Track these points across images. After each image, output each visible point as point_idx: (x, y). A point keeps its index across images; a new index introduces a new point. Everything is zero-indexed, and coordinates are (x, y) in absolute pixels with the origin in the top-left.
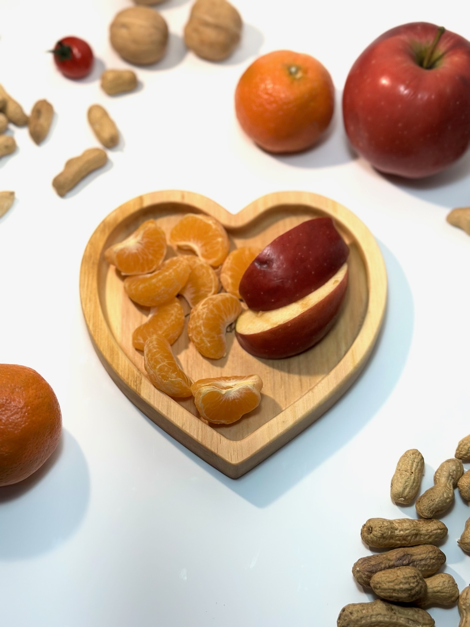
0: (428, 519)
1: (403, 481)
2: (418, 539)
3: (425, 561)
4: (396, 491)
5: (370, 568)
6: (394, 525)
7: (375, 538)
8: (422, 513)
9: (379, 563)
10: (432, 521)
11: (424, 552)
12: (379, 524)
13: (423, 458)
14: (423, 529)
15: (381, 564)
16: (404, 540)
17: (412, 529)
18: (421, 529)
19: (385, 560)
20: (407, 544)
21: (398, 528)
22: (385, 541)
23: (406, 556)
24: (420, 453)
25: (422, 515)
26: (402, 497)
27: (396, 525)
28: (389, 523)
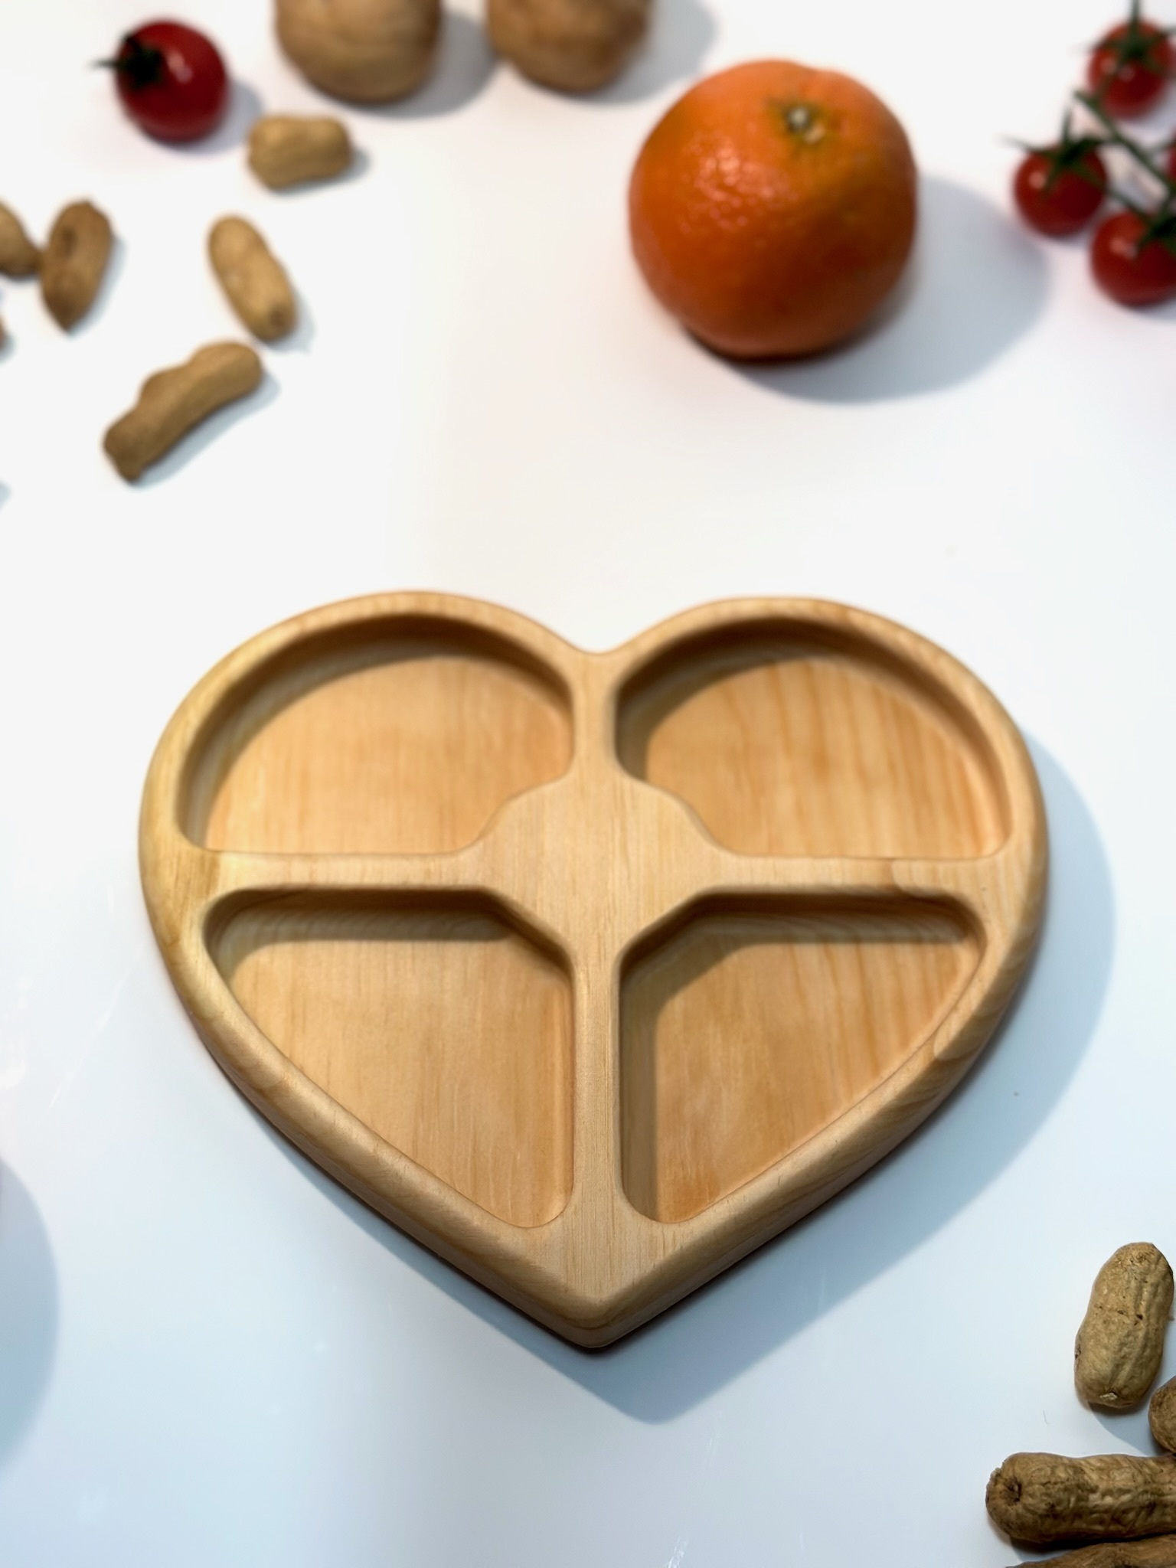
1: (1114, 1342)
2: (1156, 1517)
4: (1093, 1371)
6: (1086, 1477)
7: (1029, 1515)
8: (1168, 1437)
12: (1043, 1473)
13: (1169, 1271)
14: (1170, 1489)
16: (1116, 1520)
17: (1140, 1490)
18: (1167, 1489)
20: (1124, 1532)
21: (1097, 1487)
22: (1059, 1525)
24: (1160, 1256)
25: (1169, 1444)
26: (1111, 1391)
27: (1093, 1478)
28: (1071, 1472)
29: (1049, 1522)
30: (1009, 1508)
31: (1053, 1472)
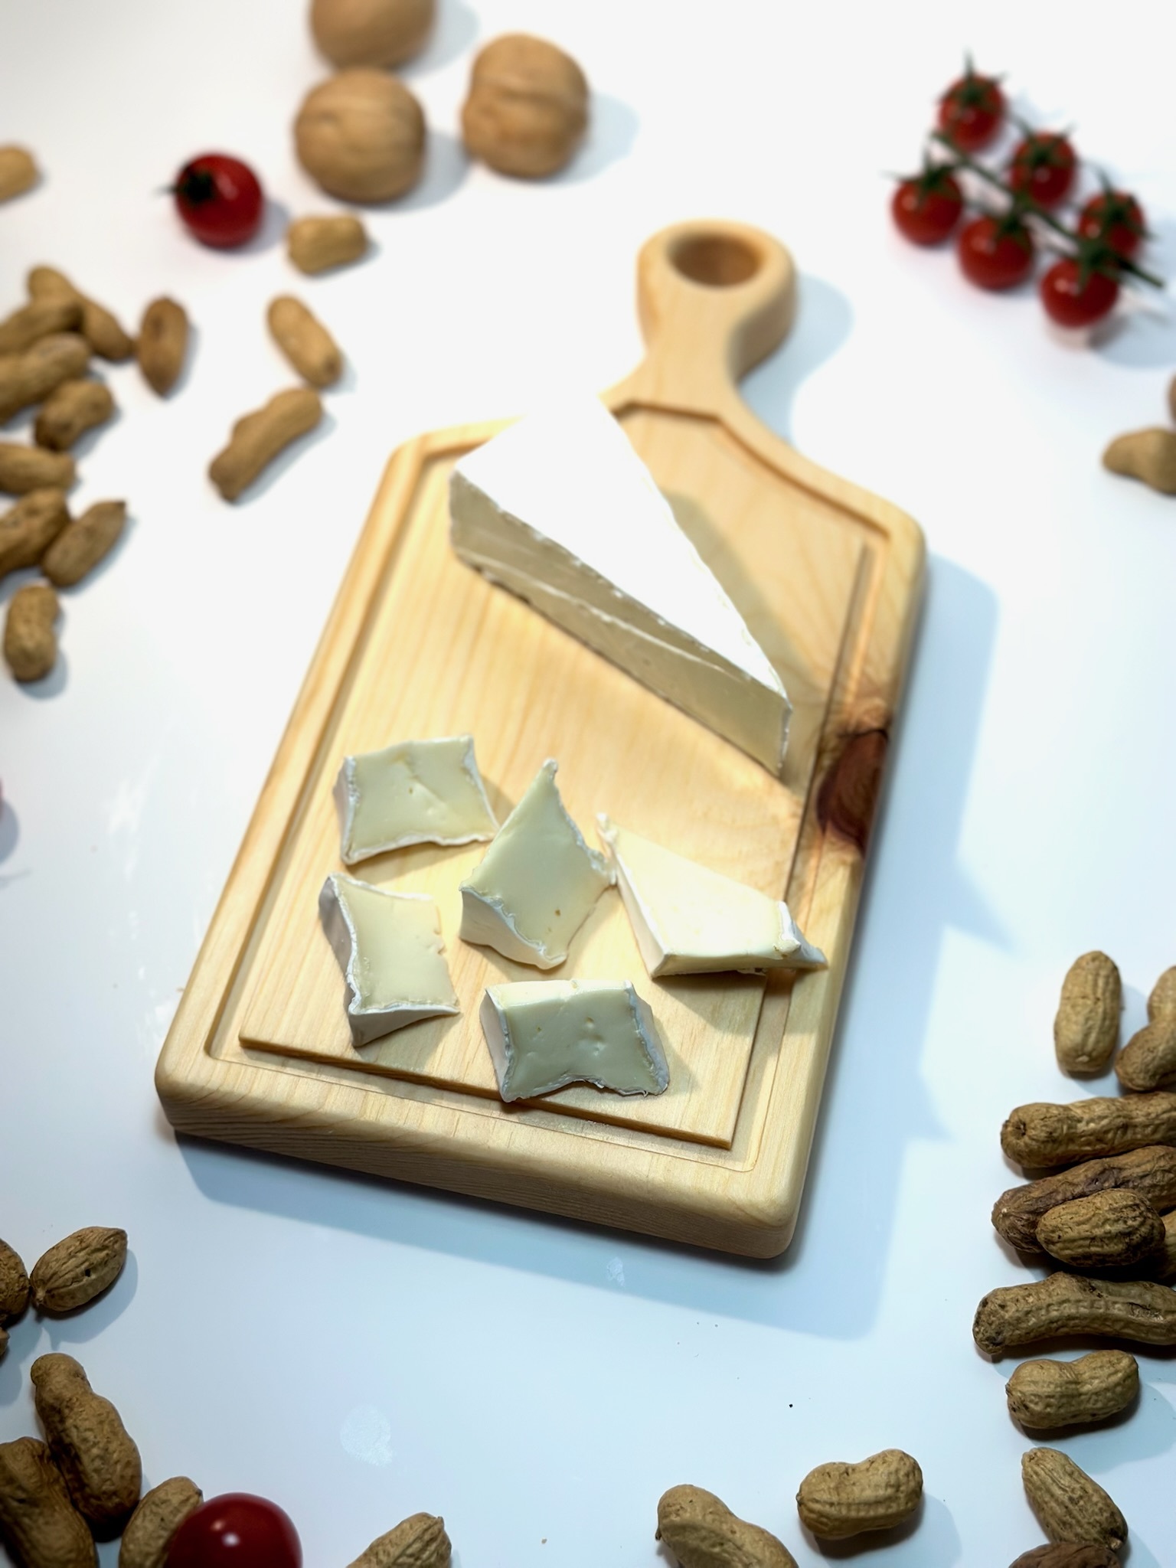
0: (1146, 1092)
1: (1081, 1019)
2: (1129, 1135)
3: (1153, 1178)
4: (1068, 1042)
5: (1031, 1205)
6: (1073, 1113)
7: (1034, 1143)
8: (1131, 1080)
9: (1051, 1193)
10: (1156, 1095)
11: (1146, 1159)
12: (1040, 1112)
13: (1115, 969)
14: (1137, 1114)
15: (1054, 1194)
16: (1100, 1140)
17: (1114, 1115)
18: (1134, 1114)
19: (1063, 1184)
20: (1107, 1149)
21: (1082, 1119)
22: (1057, 1148)
23: (1107, 1172)
24: (1107, 959)
25: (1133, 1085)
26: (1083, 1054)
27: (1078, 1112)
29: (1049, 1146)
30: (1018, 1141)
31: (1048, 1112)
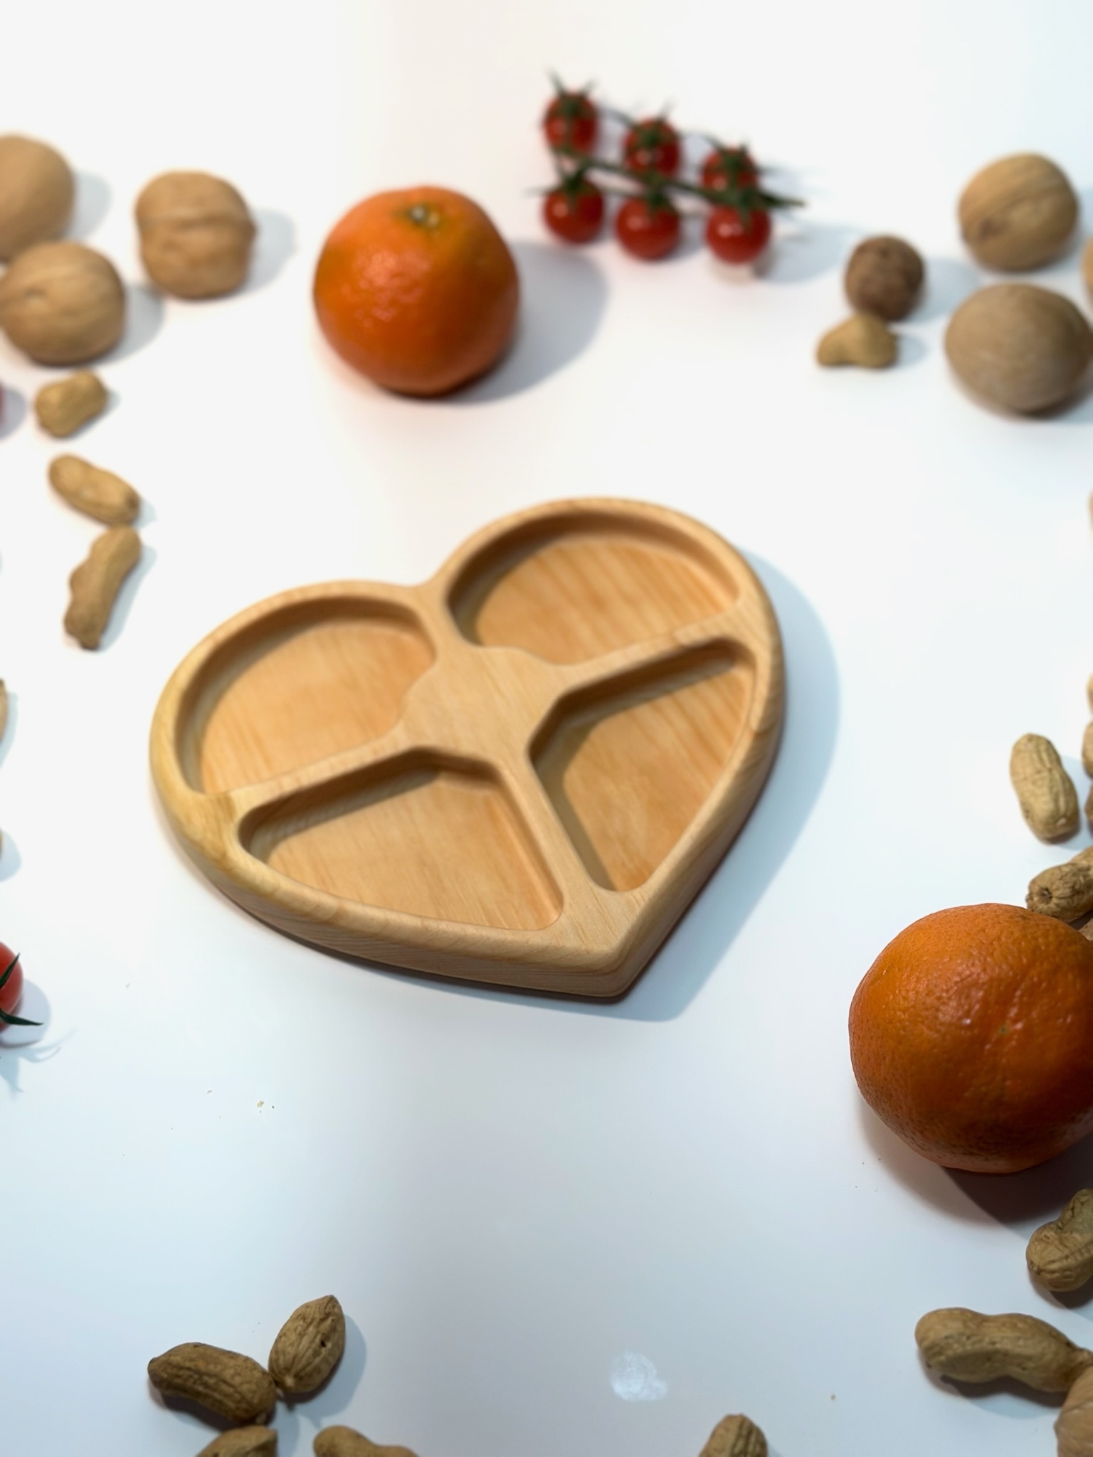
1: (1045, 790)
7: (1063, 901)
12: (1053, 876)
22: (1082, 898)
24: (1037, 737)
26: (1060, 817)
27: (1084, 863)
28: (1070, 867)
29: (1076, 899)
30: (1049, 905)
31: (1061, 872)
